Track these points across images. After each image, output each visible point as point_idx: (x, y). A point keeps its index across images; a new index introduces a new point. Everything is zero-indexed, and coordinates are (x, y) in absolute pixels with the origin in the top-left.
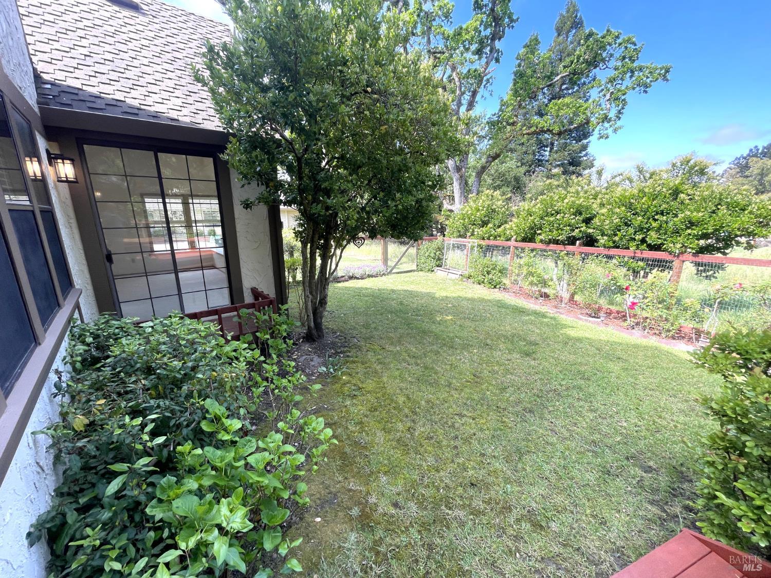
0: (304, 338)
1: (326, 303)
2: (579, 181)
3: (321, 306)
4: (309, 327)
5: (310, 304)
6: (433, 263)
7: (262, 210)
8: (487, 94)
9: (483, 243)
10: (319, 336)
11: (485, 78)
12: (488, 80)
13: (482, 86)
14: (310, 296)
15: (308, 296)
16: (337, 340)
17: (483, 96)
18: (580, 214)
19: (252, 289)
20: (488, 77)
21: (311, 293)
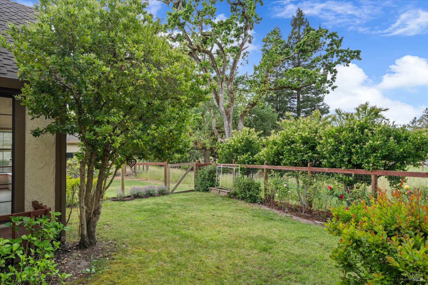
0: (77, 246)
1: (99, 213)
2: (304, 121)
3: (95, 216)
4: (82, 235)
5: (84, 214)
6: (208, 183)
7: (51, 138)
8: (244, 63)
9: (244, 166)
10: (91, 243)
11: (242, 52)
12: (245, 54)
13: (241, 57)
14: (85, 207)
15: (82, 207)
16: (108, 247)
17: (242, 64)
18: (307, 143)
19: (33, 202)
20: (244, 51)
21: (86, 204)
